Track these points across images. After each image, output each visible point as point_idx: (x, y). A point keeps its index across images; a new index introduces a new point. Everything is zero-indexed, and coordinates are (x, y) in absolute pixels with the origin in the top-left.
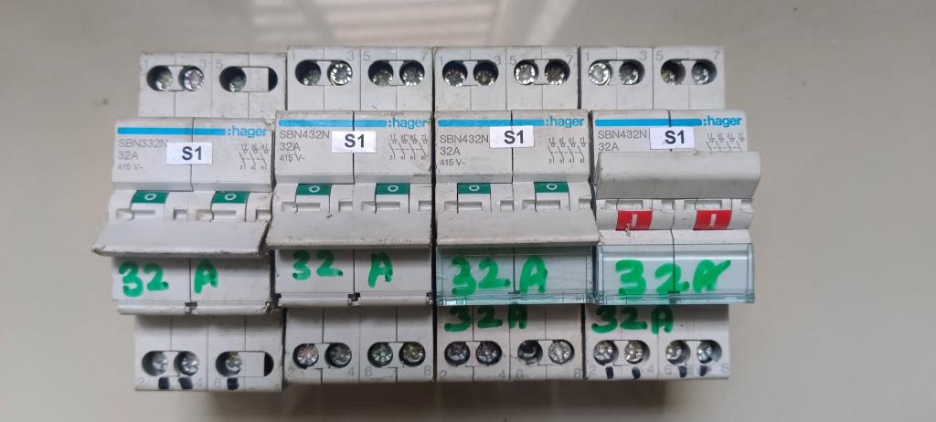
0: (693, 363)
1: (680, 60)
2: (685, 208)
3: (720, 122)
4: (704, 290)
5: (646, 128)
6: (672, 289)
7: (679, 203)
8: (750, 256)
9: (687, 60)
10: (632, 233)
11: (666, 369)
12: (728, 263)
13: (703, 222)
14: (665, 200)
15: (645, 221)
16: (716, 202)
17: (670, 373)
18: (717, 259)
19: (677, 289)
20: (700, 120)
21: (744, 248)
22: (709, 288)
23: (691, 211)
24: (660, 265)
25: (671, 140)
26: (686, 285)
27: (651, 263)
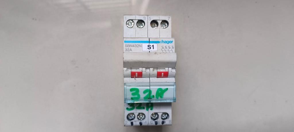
0: (160, 120)
1: (157, 20)
2: (153, 71)
3: (166, 42)
4: (159, 98)
5: (141, 44)
6: (149, 97)
7: (151, 69)
8: (175, 87)
9: (159, 20)
10: (136, 79)
11: (151, 122)
12: (167, 89)
13: (159, 75)
14: (146, 68)
15: (140, 75)
16: (164, 69)
17: (152, 124)
18: (164, 88)
19: (151, 97)
20: (159, 42)
21: (173, 84)
22: (161, 97)
23: (156, 72)
24: (145, 90)
25: (149, 48)
26: (153, 96)
27: (142, 89)
